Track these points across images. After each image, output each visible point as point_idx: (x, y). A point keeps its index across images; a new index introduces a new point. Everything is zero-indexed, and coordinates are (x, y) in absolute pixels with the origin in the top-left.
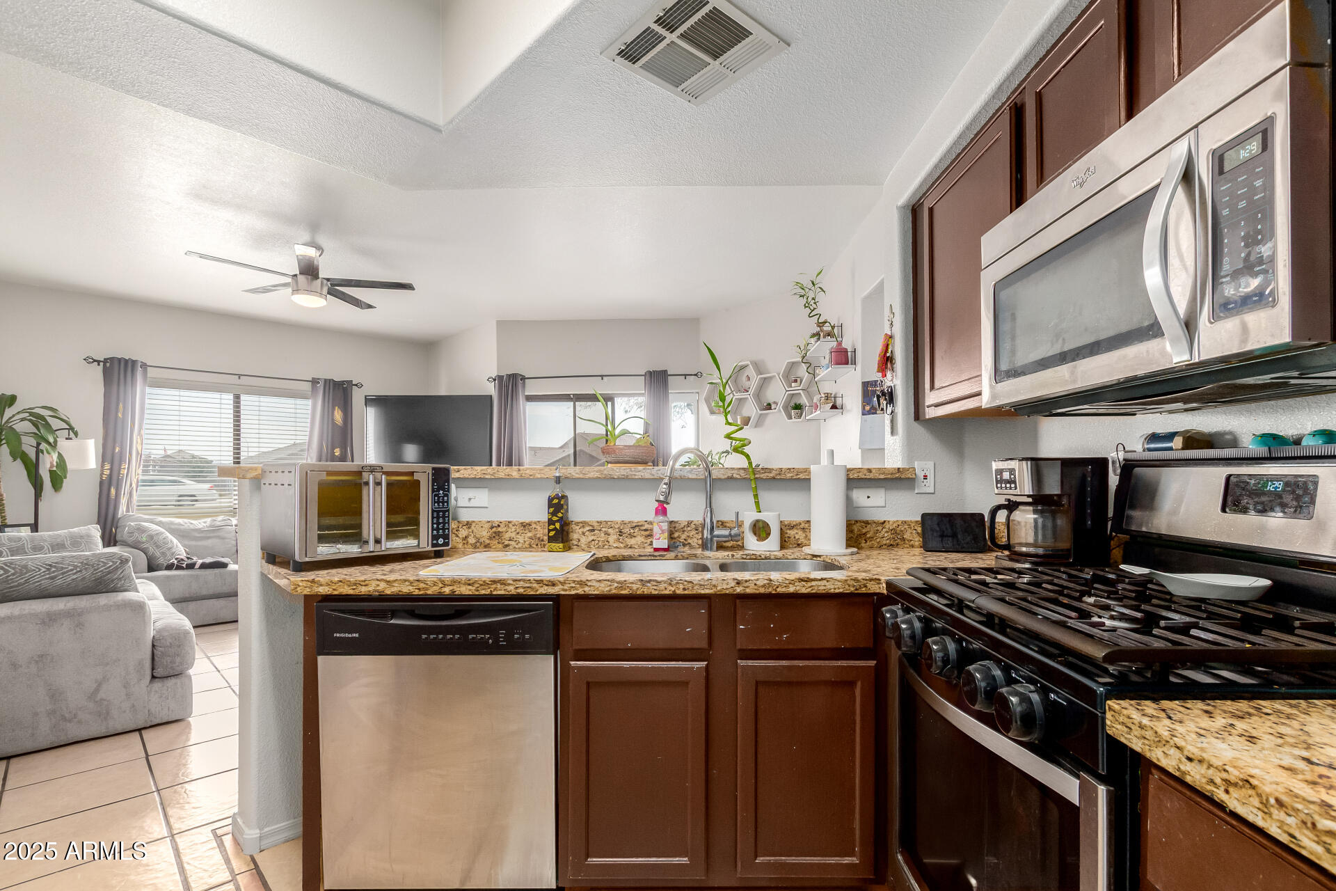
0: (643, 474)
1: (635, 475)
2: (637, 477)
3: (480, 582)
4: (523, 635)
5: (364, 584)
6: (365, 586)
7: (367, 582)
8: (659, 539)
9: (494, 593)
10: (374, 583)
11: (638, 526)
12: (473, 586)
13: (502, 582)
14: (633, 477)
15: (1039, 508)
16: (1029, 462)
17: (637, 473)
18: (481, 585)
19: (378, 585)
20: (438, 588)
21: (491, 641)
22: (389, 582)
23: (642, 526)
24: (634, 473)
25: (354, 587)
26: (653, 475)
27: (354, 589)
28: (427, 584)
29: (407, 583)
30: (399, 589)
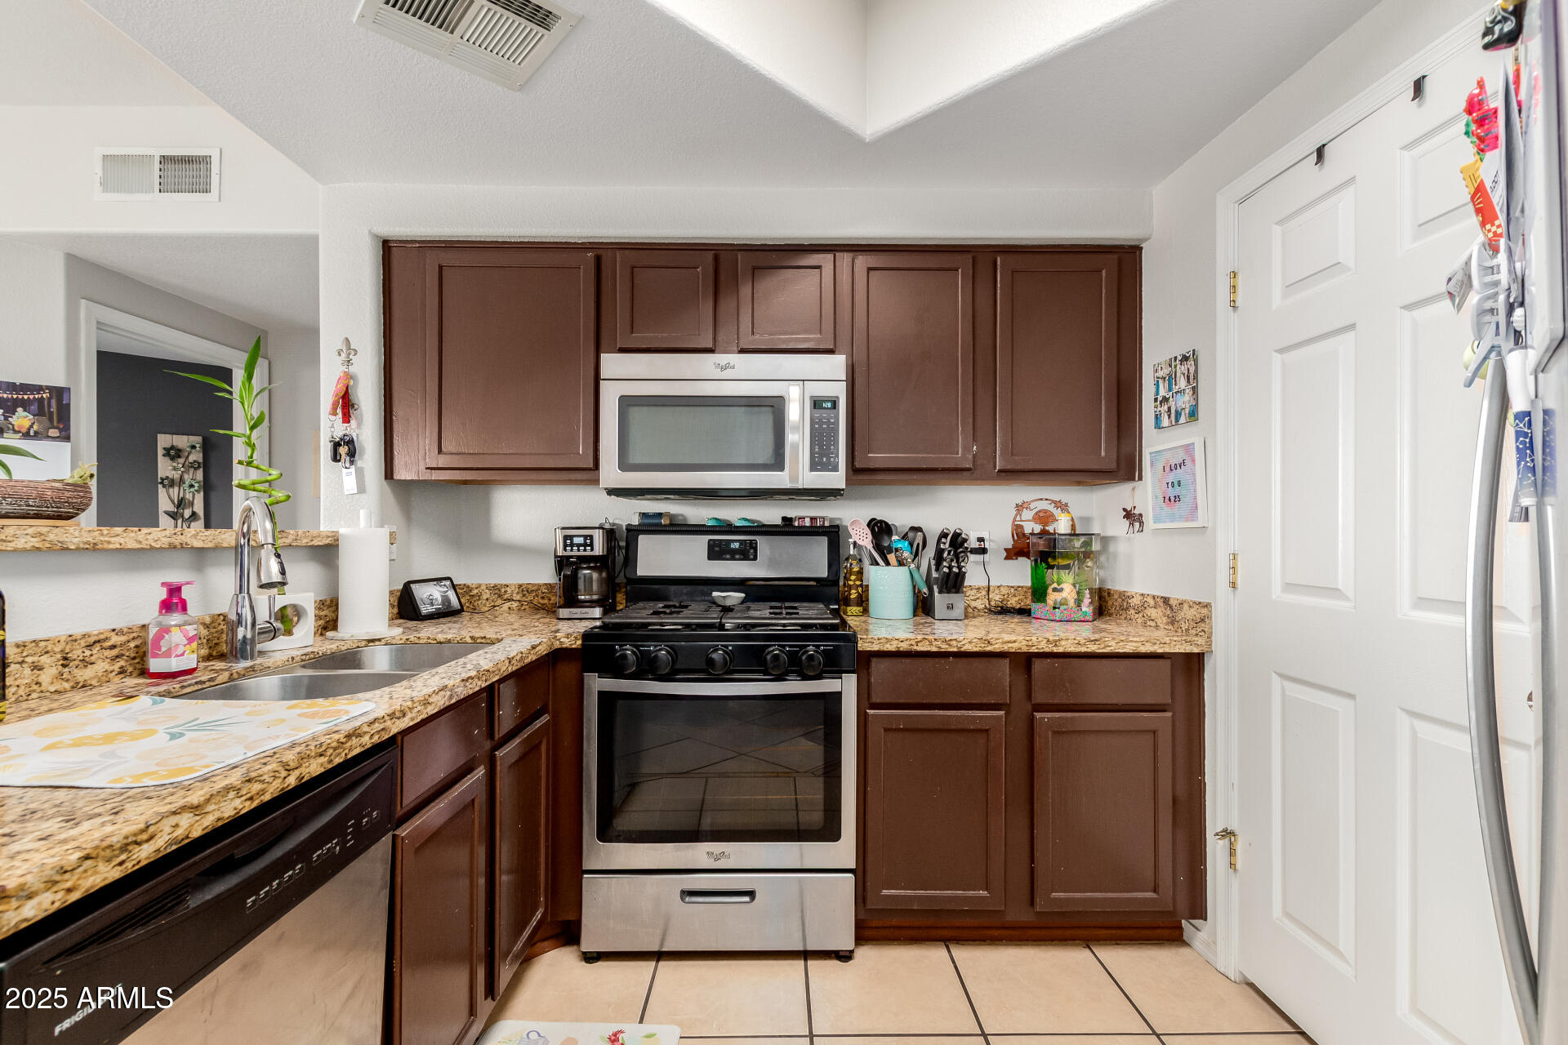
0: (122, 541)
1: (109, 542)
2: (111, 546)
3: (333, 745)
4: (369, 815)
5: (145, 836)
6: (148, 841)
7: (152, 829)
8: (182, 655)
9: (349, 757)
10: (166, 826)
11: (99, 641)
12: (325, 756)
13: (354, 734)
14: (106, 546)
15: (592, 565)
16: (601, 531)
17: (112, 540)
18: (335, 749)
19: (177, 826)
20: (280, 780)
21: (338, 848)
22: (197, 807)
23: (106, 639)
24: (107, 539)
25: (123, 857)
26: (140, 542)
27: (121, 864)
28: (263, 782)
29: (232, 794)
30: (217, 815)
